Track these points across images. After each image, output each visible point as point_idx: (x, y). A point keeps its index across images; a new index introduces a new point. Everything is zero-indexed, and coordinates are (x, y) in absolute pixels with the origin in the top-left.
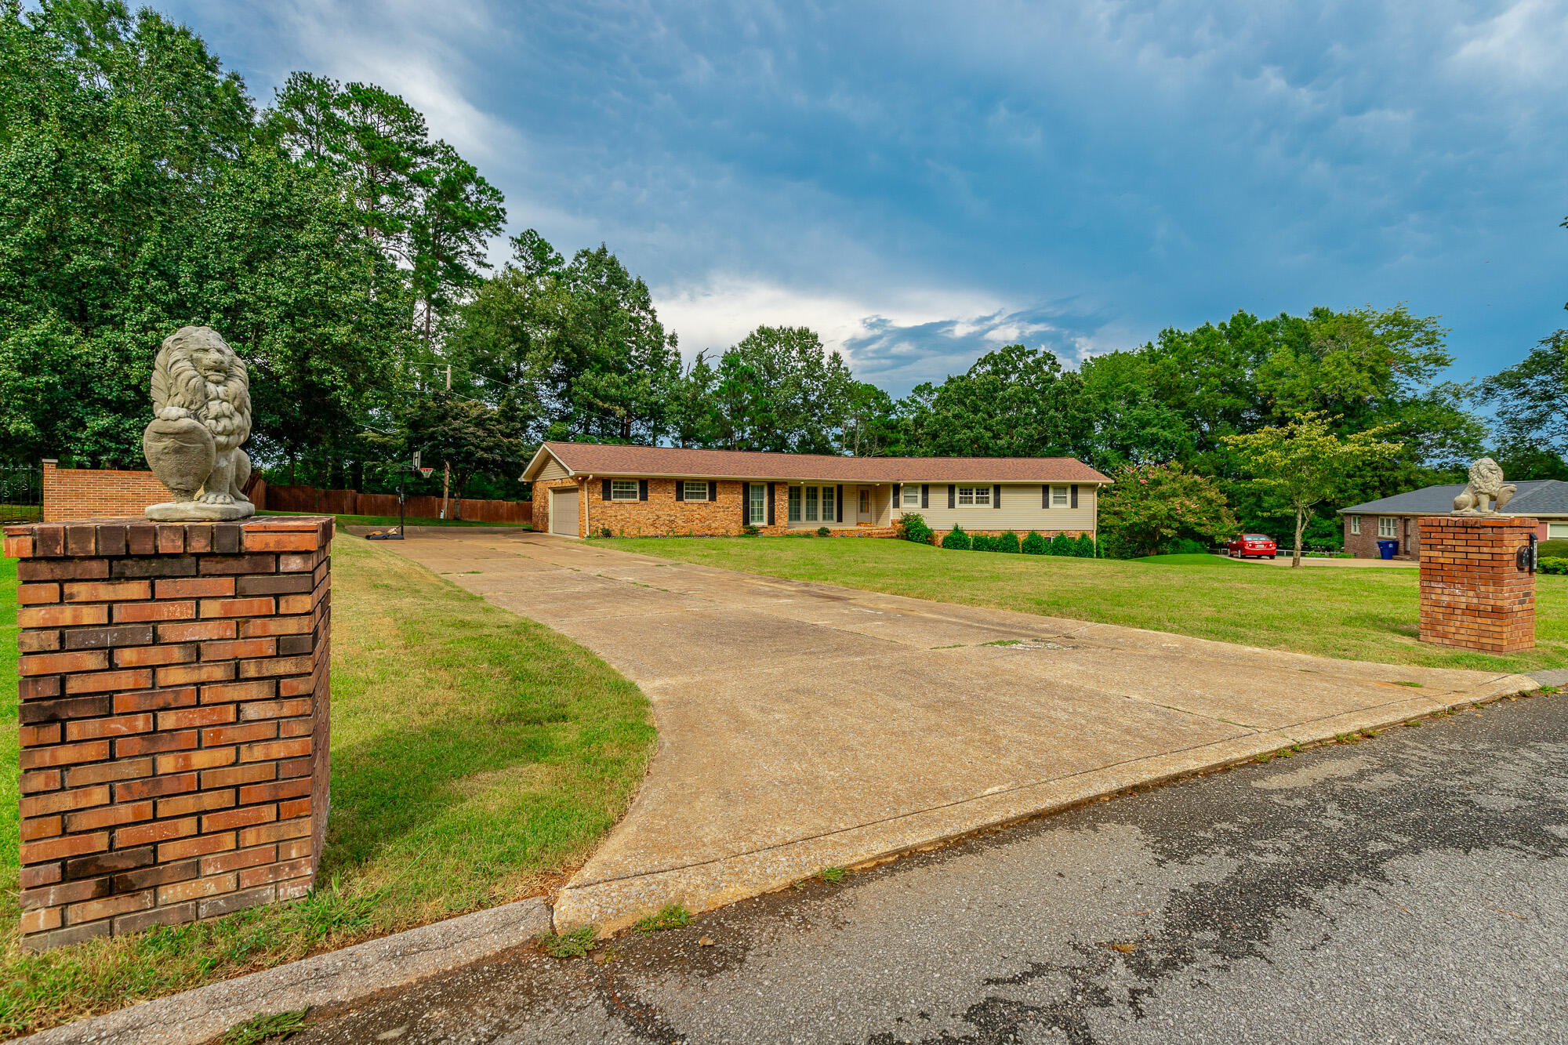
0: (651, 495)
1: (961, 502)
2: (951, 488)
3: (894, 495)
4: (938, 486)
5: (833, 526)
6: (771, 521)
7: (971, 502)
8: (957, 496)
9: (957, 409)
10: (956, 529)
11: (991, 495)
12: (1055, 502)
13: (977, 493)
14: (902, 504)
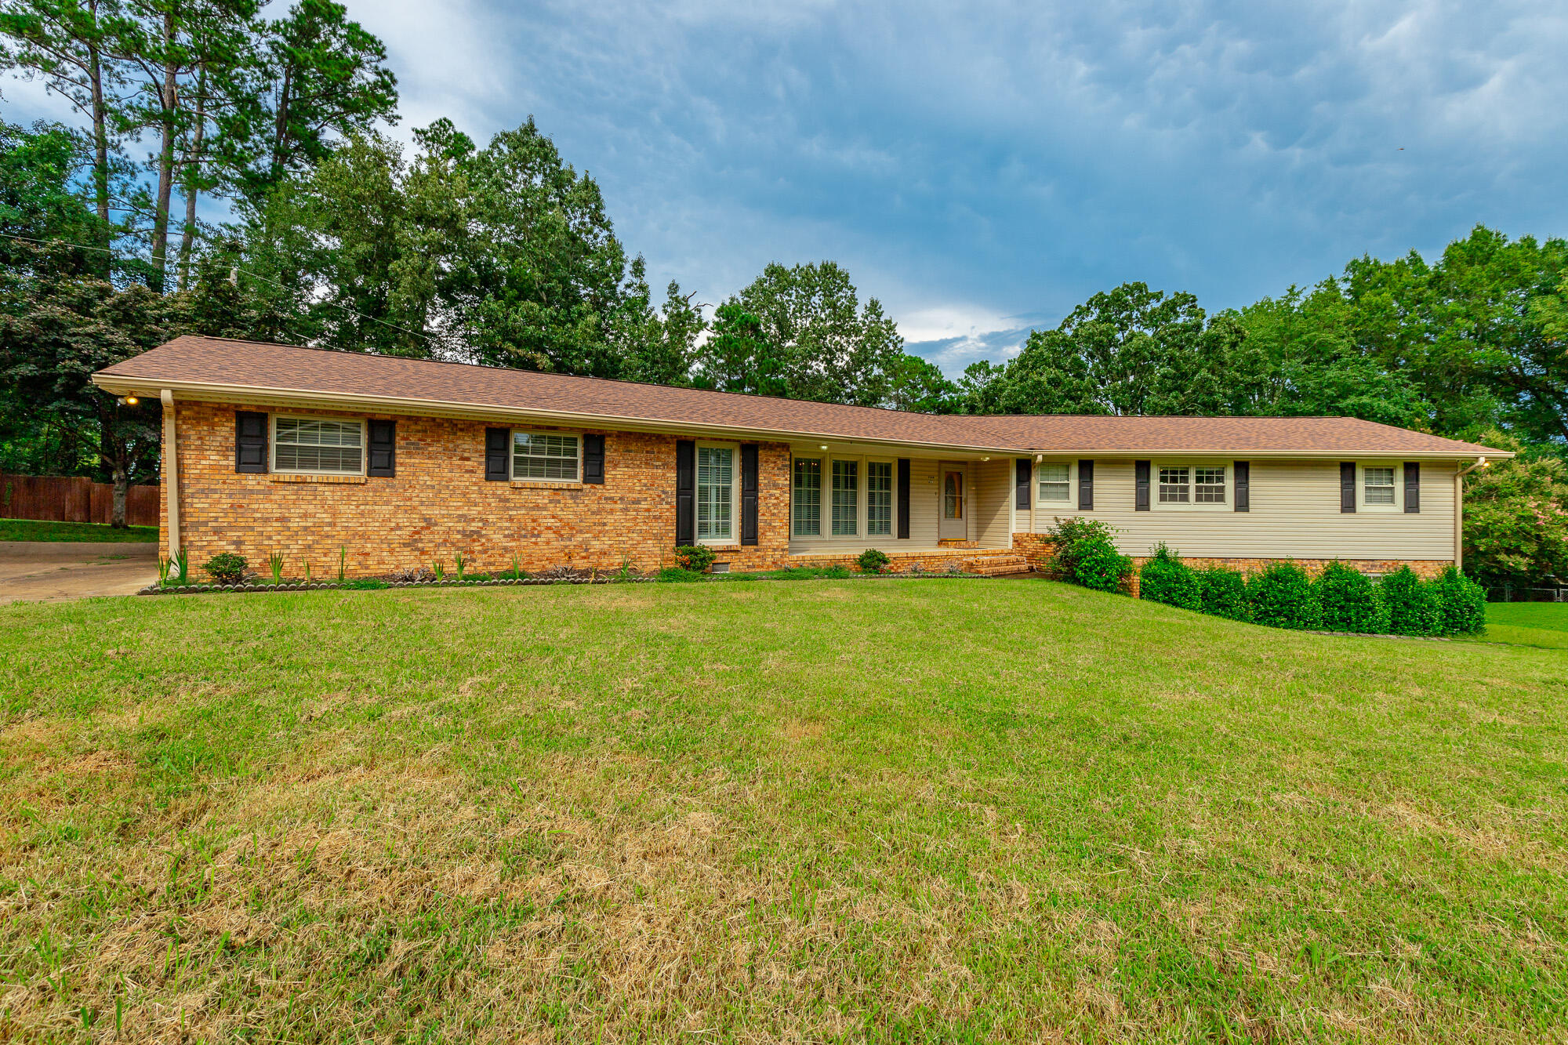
0: (405, 462)
1: (1163, 498)
2: (1142, 467)
3: (1019, 482)
4: (1115, 463)
5: (891, 547)
6: (750, 536)
7: (1185, 498)
8: (1155, 484)
9: (1053, 372)
10: (1162, 556)
11: (1229, 483)
12: (1369, 499)
13: (1199, 480)
14: (1037, 502)
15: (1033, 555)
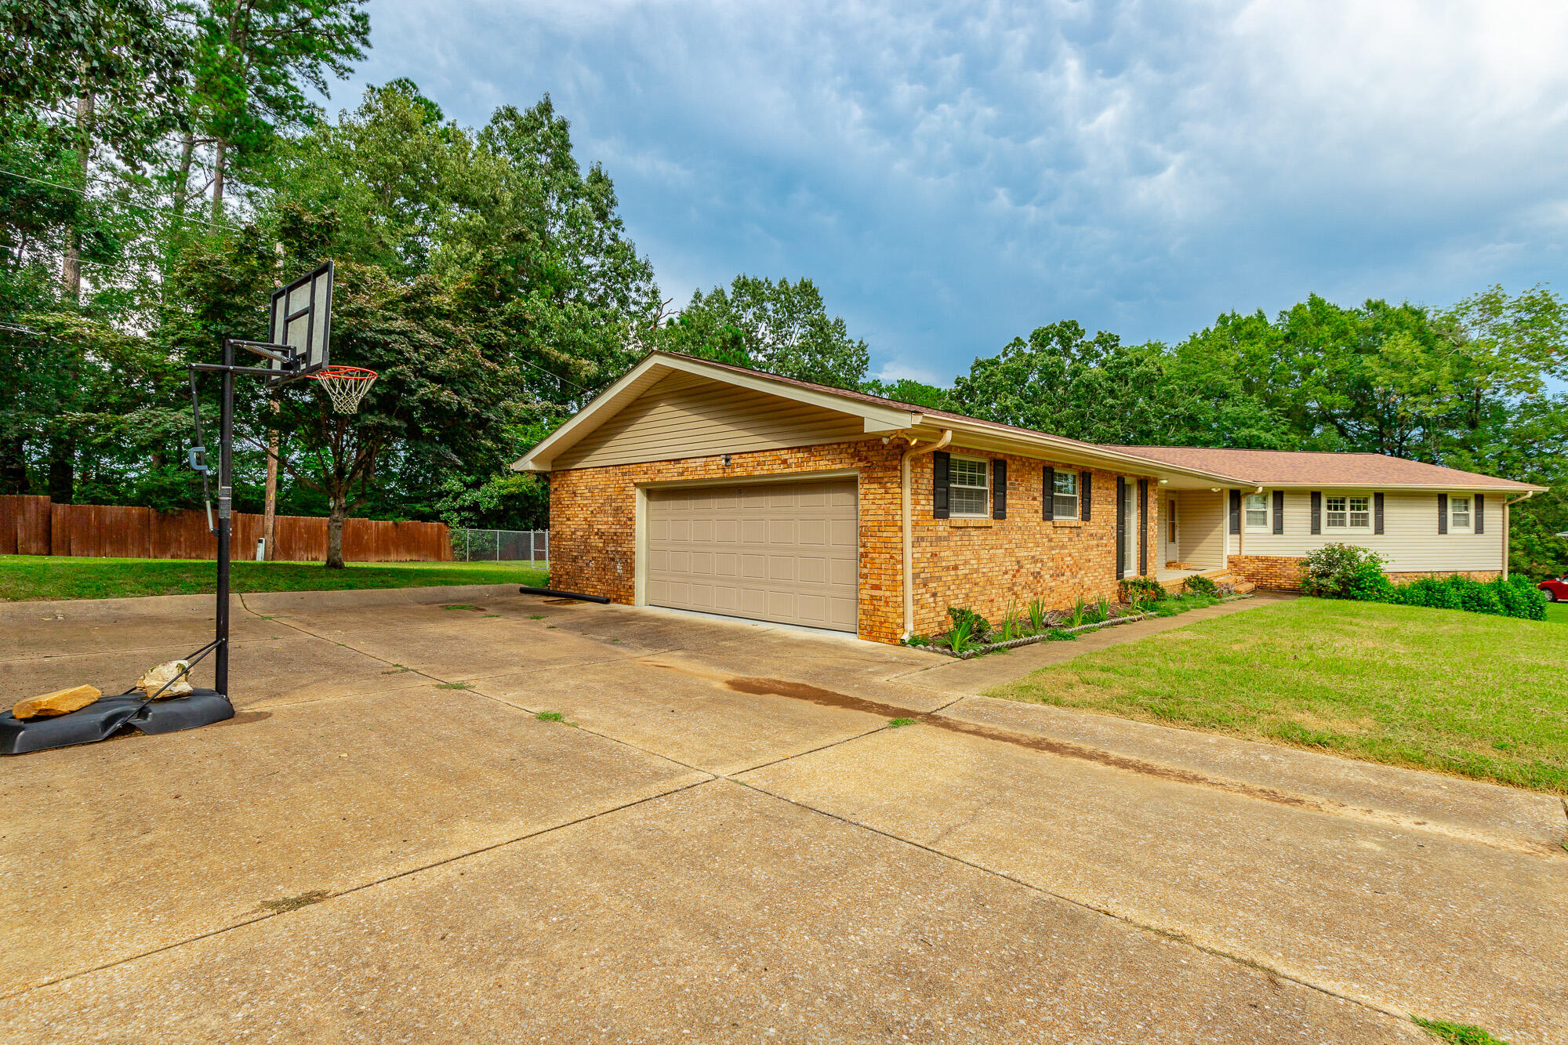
1: (1329, 524)
2: (1315, 496)
3: (1232, 510)
4: (1297, 493)
6: (1143, 567)
7: (1342, 524)
8: (1324, 511)
11: (1371, 511)
12: (1454, 523)
13: (1352, 508)
14: (1247, 529)
15: (1253, 575)
